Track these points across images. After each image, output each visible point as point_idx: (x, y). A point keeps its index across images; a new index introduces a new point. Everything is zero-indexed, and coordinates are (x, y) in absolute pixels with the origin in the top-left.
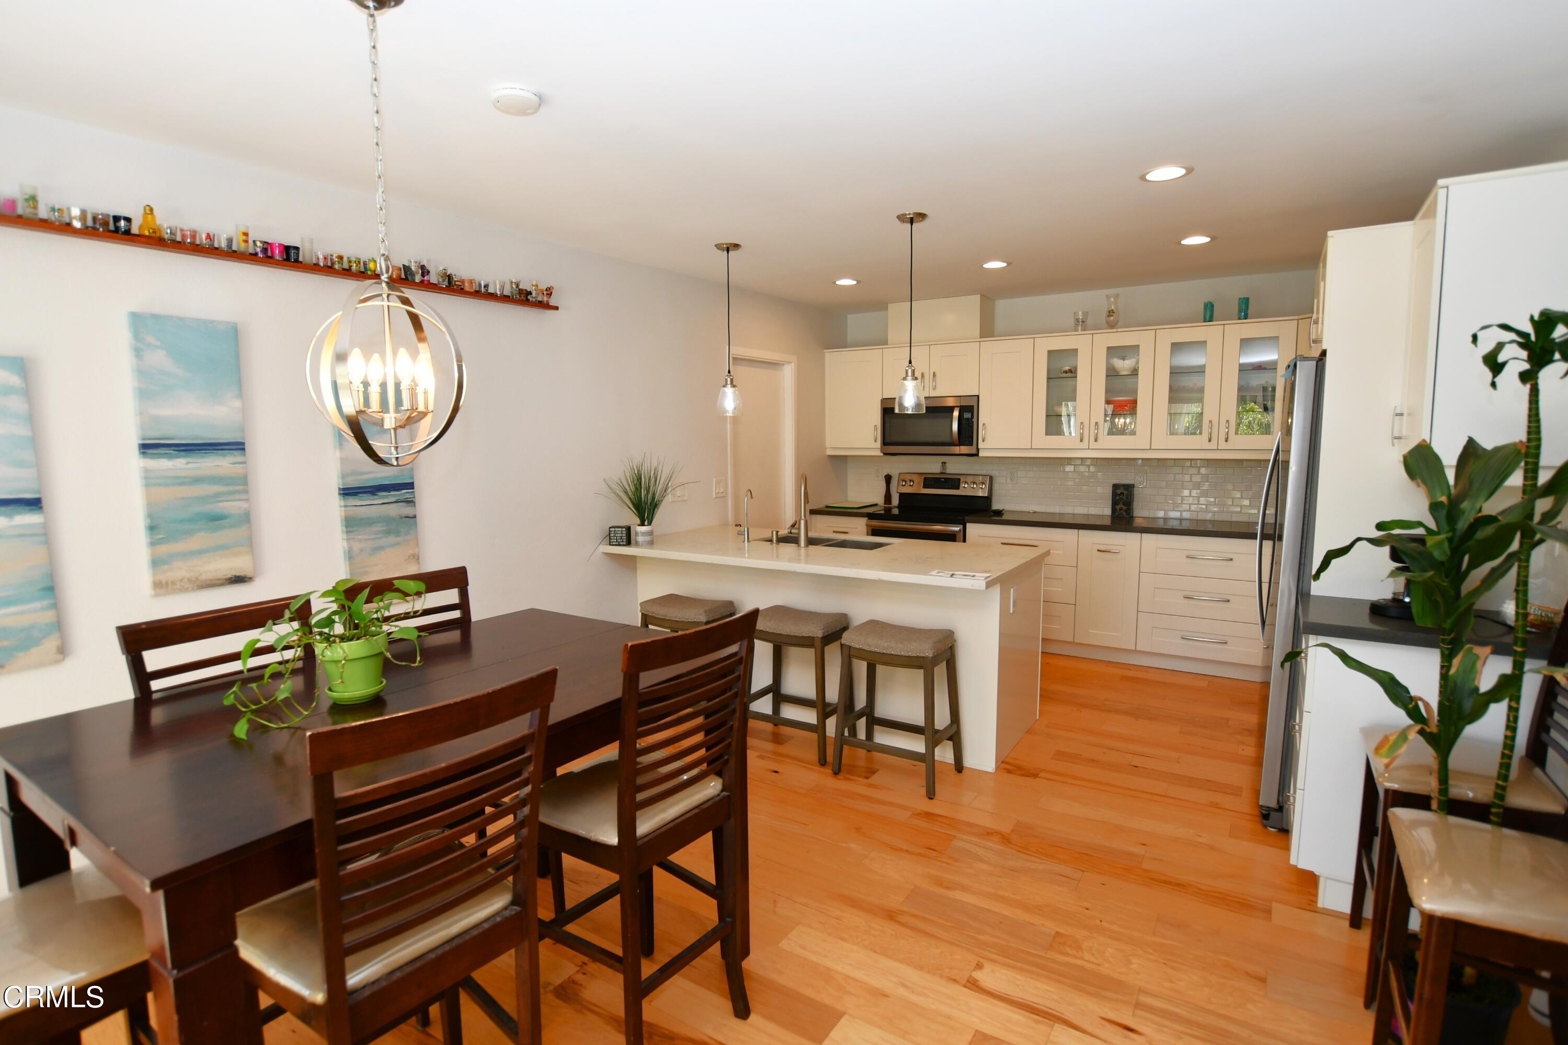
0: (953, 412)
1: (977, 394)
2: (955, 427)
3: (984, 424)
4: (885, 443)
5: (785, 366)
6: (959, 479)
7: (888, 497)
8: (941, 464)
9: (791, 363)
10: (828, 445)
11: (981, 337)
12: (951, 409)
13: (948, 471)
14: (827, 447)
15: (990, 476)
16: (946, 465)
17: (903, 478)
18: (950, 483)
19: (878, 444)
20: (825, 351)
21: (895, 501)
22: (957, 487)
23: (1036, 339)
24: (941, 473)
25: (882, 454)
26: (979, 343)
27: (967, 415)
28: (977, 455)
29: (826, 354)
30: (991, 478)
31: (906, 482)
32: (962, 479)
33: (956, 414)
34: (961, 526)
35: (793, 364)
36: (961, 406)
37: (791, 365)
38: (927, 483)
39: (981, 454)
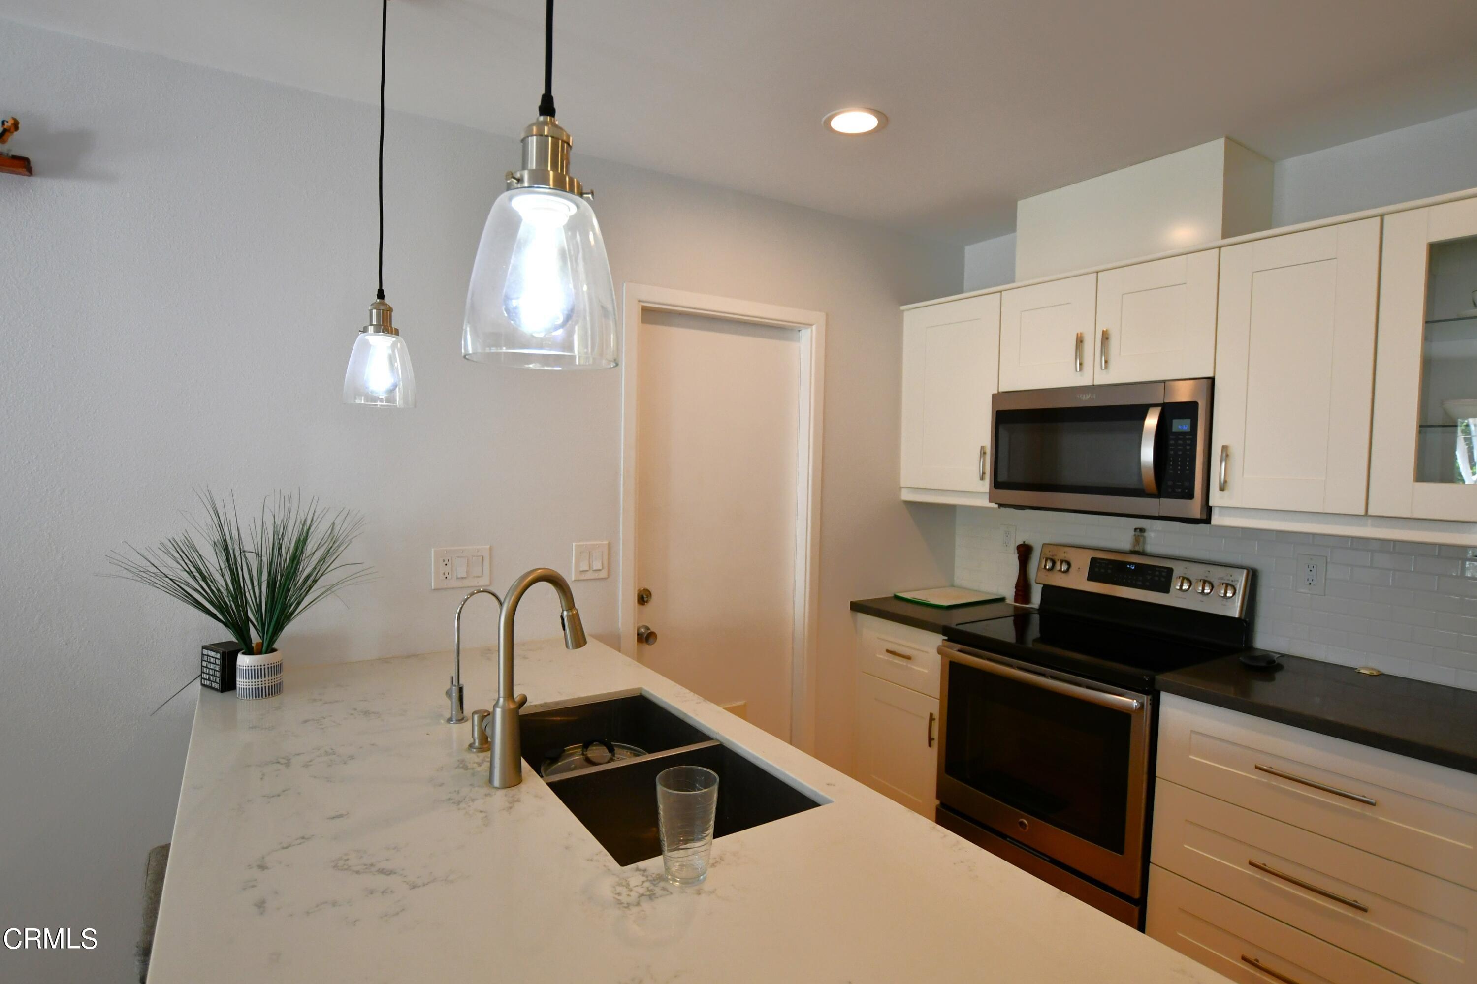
0: (1144, 418)
1: (1211, 375)
2: (1147, 454)
3: (1225, 448)
4: (997, 484)
5: (803, 332)
6: (1170, 571)
7: (1023, 588)
8: (1133, 533)
9: (811, 325)
10: (903, 483)
11: (1224, 236)
12: (1140, 412)
13: (1150, 548)
14: (902, 486)
15: (1248, 569)
16: (1146, 534)
17: (1049, 555)
18: (1149, 577)
19: (985, 486)
20: (902, 308)
21: (1036, 600)
22: (1164, 587)
23: (1386, 218)
24: (1134, 552)
25: (996, 506)
26: (1217, 250)
27: (1181, 426)
28: (1207, 520)
29: (906, 314)
30: (1253, 576)
31: (1054, 563)
32: (1179, 569)
33: (1151, 422)
34: (1146, 699)
35: (814, 327)
36: (1164, 403)
37: (809, 330)
38: (1097, 570)
39: (1216, 520)
